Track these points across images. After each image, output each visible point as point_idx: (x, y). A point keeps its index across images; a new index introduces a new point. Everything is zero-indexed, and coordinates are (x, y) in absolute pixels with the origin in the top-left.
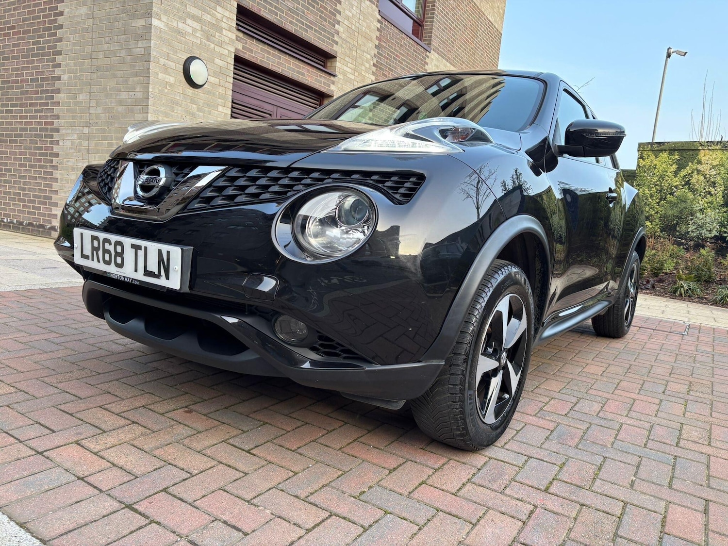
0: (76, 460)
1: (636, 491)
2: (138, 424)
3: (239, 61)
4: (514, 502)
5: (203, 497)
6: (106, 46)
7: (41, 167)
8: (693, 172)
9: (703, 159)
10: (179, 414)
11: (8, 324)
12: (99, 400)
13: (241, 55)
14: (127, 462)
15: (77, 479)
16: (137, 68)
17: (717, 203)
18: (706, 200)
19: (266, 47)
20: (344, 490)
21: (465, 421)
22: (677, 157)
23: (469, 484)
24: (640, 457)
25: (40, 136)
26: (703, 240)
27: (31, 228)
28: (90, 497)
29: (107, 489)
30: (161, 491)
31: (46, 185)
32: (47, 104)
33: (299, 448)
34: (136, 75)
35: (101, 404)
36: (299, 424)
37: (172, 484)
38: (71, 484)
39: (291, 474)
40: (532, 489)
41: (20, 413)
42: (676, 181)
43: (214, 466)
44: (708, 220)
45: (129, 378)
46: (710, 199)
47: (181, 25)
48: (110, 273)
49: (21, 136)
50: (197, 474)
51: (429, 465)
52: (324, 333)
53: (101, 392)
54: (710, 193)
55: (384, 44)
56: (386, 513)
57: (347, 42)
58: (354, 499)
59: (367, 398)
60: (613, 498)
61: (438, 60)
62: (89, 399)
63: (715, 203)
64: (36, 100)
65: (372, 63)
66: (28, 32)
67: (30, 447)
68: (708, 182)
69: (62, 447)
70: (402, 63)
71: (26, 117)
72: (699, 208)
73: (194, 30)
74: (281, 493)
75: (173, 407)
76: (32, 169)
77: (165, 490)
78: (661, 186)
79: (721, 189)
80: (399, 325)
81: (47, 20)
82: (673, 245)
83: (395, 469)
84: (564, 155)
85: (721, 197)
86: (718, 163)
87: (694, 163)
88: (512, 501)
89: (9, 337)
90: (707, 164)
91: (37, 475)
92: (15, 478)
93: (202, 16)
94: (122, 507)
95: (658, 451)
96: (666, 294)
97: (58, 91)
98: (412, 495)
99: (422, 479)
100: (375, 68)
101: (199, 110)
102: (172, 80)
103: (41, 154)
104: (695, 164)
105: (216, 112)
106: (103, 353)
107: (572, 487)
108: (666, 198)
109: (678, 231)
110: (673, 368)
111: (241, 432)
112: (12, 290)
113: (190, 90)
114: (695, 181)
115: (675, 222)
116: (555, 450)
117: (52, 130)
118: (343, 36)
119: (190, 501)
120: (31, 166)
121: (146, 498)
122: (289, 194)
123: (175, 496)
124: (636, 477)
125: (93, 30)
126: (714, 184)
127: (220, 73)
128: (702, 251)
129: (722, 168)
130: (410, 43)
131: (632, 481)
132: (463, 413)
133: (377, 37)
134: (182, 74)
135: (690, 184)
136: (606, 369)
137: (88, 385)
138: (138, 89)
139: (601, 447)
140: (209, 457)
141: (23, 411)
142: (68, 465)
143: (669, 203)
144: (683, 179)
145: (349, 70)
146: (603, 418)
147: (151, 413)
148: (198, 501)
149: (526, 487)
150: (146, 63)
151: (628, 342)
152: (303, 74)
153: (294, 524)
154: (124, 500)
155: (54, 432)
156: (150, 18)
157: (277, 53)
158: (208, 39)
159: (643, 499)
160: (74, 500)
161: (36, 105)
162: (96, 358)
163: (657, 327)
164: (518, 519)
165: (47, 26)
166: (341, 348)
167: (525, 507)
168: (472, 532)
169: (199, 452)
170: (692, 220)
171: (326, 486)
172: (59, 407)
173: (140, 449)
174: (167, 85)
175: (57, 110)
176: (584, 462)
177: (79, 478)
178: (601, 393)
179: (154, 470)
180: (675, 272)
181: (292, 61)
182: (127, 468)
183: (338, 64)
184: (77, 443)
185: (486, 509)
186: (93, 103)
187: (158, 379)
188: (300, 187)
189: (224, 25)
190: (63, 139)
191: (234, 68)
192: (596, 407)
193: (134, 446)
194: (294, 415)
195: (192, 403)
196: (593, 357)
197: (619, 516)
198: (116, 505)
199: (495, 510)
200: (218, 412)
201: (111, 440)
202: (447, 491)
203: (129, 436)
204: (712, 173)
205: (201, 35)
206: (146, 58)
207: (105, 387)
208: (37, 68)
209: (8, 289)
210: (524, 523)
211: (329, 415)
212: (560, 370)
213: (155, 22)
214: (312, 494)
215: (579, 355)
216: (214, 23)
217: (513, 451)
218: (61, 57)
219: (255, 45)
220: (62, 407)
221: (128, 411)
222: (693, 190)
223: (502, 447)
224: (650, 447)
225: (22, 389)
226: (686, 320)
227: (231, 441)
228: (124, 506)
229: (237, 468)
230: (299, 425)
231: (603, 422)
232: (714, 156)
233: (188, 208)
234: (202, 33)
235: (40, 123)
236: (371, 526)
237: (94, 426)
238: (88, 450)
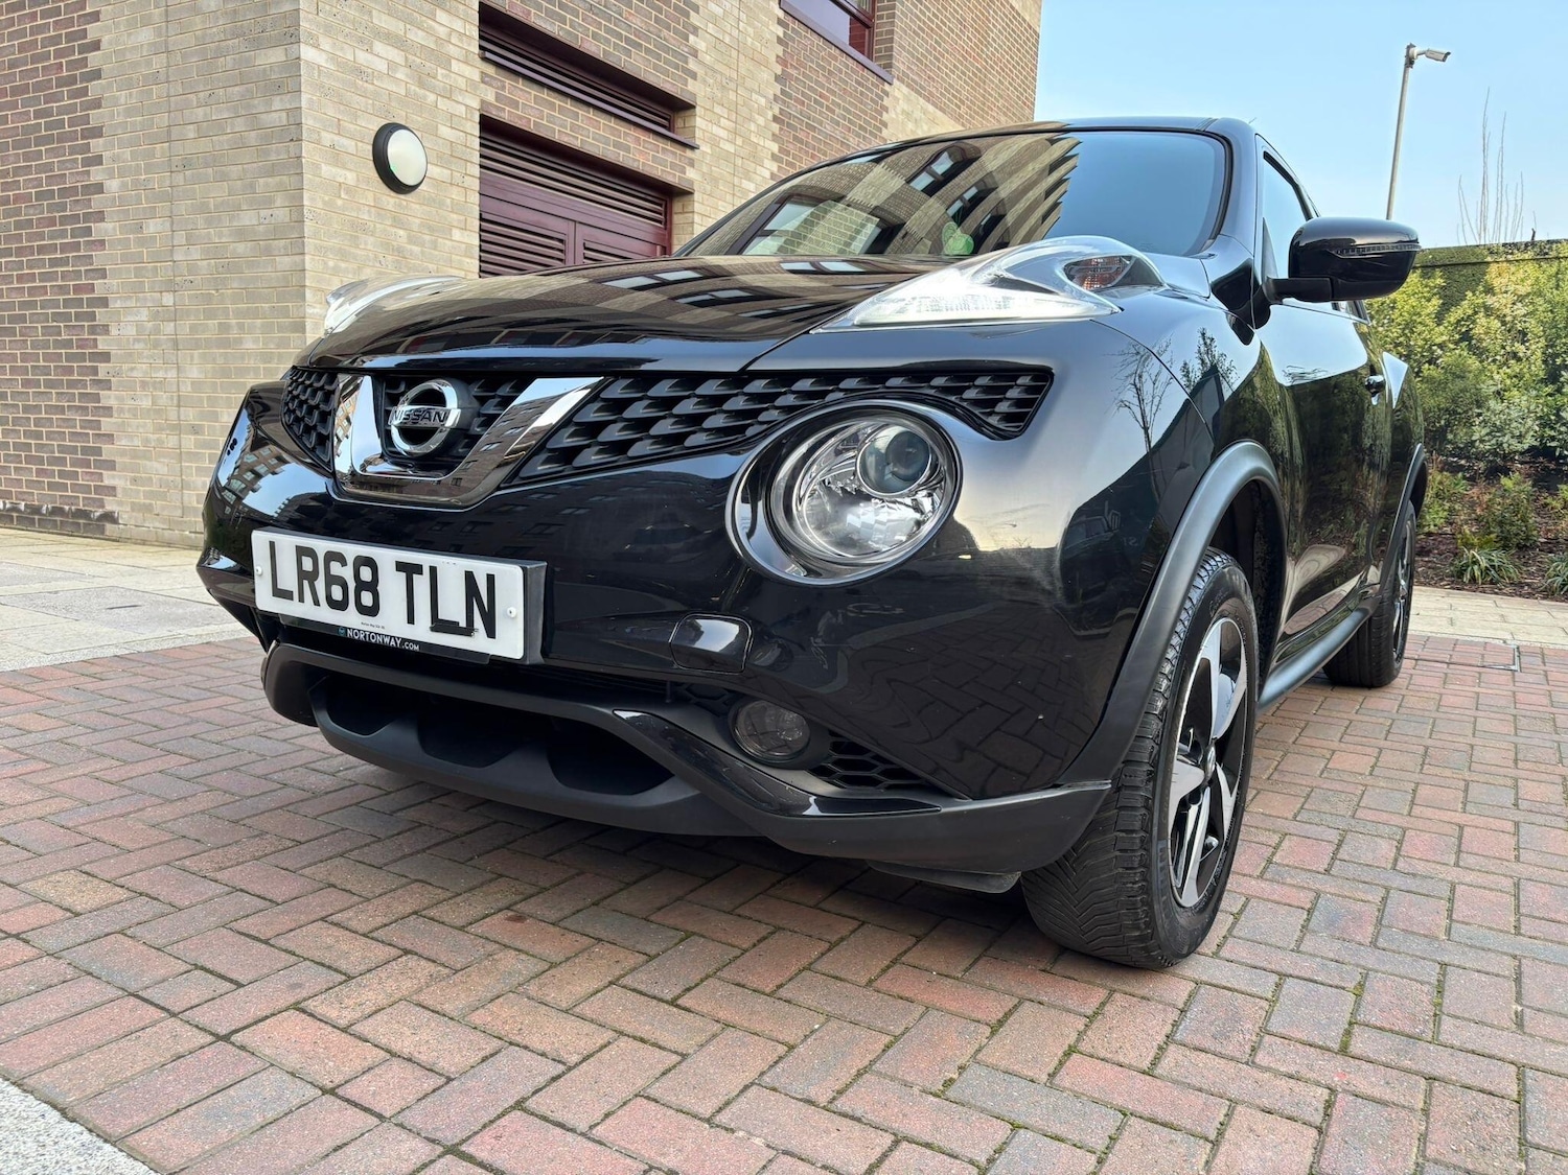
0: (307, 1048)
1: (1531, 1036)
2: (416, 954)
3: (491, 127)
4: (1284, 1083)
5: (607, 1116)
6: (200, 112)
7: (72, 384)
8: (1476, 313)
9: (1496, 283)
10: (497, 926)
11: (69, 741)
12: (317, 905)
13: (494, 114)
14: (419, 1044)
15: (320, 1093)
16: (273, 157)
17: (1531, 376)
18: (1508, 371)
19: (545, 94)
20: (909, 1079)
21: (1151, 907)
22: (1440, 281)
23: (1172, 1047)
24: (1515, 957)
25: (66, 317)
26: (1505, 457)
27: (58, 519)
28: (362, 1134)
29: (395, 1112)
30: (513, 1108)
31: (86, 424)
32: (76, 247)
33: (780, 986)
34: (271, 172)
35: (324, 914)
36: (763, 930)
37: (532, 1090)
38: (311, 1105)
39: (782, 1049)
40: (1312, 1049)
41: (155, 948)
42: (1441, 334)
43: (609, 1043)
44: (1514, 414)
45: (366, 850)
46: (1516, 367)
47: (363, 57)
48: (346, 628)
49: (22, 319)
50: (577, 1065)
51: (1071, 1006)
52: (847, 735)
53: (317, 886)
54: (1515, 356)
55: (794, 72)
56: (1015, 1127)
57: (715, 71)
58: (937, 1100)
59: (931, 871)
60: (1489, 1057)
61: (908, 100)
62: (294, 902)
63: (1527, 376)
64: (50, 238)
65: (770, 115)
66: (24, 89)
67: (197, 1026)
68: (1509, 331)
69: (268, 1021)
70: (833, 112)
71: (32, 277)
72: (1494, 389)
73: (392, 65)
74: (773, 1096)
75: (479, 910)
76: (53, 391)
77: (519, 1105)
78: (1408, 346)
79: (1540, 345)
80: (985, 703)
81: (63, 60)
82: (1441, 471)
83: (1001, 1023)
84: (1285, 300)
85: (1539, 362)
86: (1529, 289)
87: (1477, 293)
88: (1278, 1082)
89: (80, 772)
90: (1506, 292)
91: (231, 1092)
92: (185, 1102)
93: (405, 33)
94: (438, 1153)
95: (1546, 940)
96: (1442, 580)
97: (100, 216)
98: (1057, 1080)
99: (1067, 1042)
100: (778, 126)
101: (411, 240)
102: (350, 178)
103: (70, 357)
104: (1481, 293)
105: (447, 242)
106: (292, 794)
107: (1397, 1039)
108: (1420, 371)
109: (1450, 442)
110: (1516, 747)
111: (645, 957)
112: (56, 663)
113: (390, 199)
114: (1481, 331)
115: (1443, 422)
116: (1331, 955)
117: (93, 302)
118: (708, 59)
119: (583, 1127)
120: (50, 384)
121: (484, 1127)
122: (750, 432)
123: (545, 1119)
124: (1521, 1005)
125: (168, 77)
126: (1522, 336)
127: (450, 157)
128: (1504, 481)
129: (1540, 301)
130: (847, 66)
131: (1516, 1013)
132: (1146, 890)
133: (778, 56)
134: (372, 164)
135: (1470, 339)
136: (1377, 758)
137: (283, 872)
138: (278, 204)
139: (1427, 940)
140: (592, 1021)
141: (160, 942)
142: (293, 1061)
143: (1427, 382)
144: (1456, 328)
145: (723, 134)
146: (1408, 874)
147: (437, 928)
148: (599, 1127)
149: (1298, 1045)
150: (293, 143)
151: (1404, 696)
152: (627, 149)
153: (824, 1167)
154: (439, 1135)
155: (239, 985)
156: (295, 46)
157: (569, 105)
158: (421, 85)
159: (1555, 1054)
160: (329, 1144)
161: (53, 248)
162: (281, 808)
163: (1456, 657)
164: (1305, 1123)
165: (65, 74)
166: (881, 767)
167: (1312, 1094)
168: (1217, 1161)
169: (566, 1012)
170: (1479, 415)
171: (866, 1072)
172: (234, 925)
173: (437, 1012)
174: (340, 190)
175: (99, 258)
176: (1402, 978)
177: (325, 1091)
178: (1384, 817)
179: (483, 1061)
180: (1448, 529)
181: (603, 120)
182: (423, 1058)
183: (699, 122)
184: (297, 1007)
185: (1227, 1102)
186: (180, 237)
187: (429, 848)
188: (774, 415)
189: (452, 50)
190: (119, 322)
191: (481, 145)
192: (1386, 849)
193: (424, 1007)
194: (745, 911)
195: (518, 898)
196: (1339, 735)
197: (1515, 1097)
198: (424, 1151)
199: (1250, 1105)
200: (580, 914)
201: (369, 994)
202: (1130, 1067)
203: (407, 985)
204: (1518, 312)
205: (407, 75)
206: (293, 132)
207: (320, 871)
208: (48, 167)
209: (47, 661)
210: (1320, 1131)
211: (822, 905)
212: (1279, 767)
213: (307, 53)
214: (840, 1092)
215: (1308, 732)
216: (433, 46)
217: (1242, 964)
218: (101, 140)
219: (522, 90)
220: (242, 925)
221: (385, 925)
222: (1479, 352)
223: (1216, 955)
224: (1528, 933)
225: (141, 889)
226: (1508, 637)
227: (626, 981)
228: (442, 1149)
229: (661, 1043)
230: (764, 933)
231: (1411, 883)
232: (1520, 275)
233: (522, 474)
234: (408, 70)
235: (62, 289)
236: (991, 1161)
237: (323, 965)
238: (326, 1023)
